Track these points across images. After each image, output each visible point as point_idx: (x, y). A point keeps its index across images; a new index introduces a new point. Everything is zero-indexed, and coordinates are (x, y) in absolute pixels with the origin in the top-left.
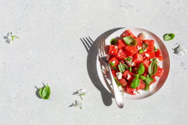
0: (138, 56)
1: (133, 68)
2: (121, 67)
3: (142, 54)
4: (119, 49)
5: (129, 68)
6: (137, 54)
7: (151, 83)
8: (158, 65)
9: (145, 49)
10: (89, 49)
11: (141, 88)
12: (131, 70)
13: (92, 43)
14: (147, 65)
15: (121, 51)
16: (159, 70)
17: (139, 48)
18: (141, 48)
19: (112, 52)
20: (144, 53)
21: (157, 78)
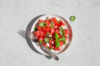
0: (52, 30)
1: (52, 37)
2: (46, 40)
3: (53, 28)
4: (40, 32)
5: (50, 38)
6: (51, 29)
7: (66, 40)
8: (64, 29)
9: (53, 24)
10: (25, 37)
11: (62, 45)
12: (52, 39)
13: (25, 33)
14: (58, 32)
15: (41, 32)
16: (66, 31)
17: (50, 26)
18: (51, 25)
19: (38, 35)
20: (54, 27)
21: (67, 35)
